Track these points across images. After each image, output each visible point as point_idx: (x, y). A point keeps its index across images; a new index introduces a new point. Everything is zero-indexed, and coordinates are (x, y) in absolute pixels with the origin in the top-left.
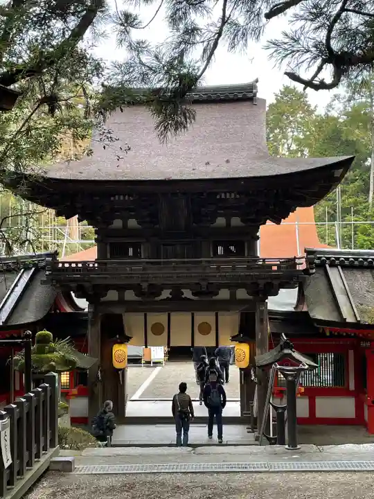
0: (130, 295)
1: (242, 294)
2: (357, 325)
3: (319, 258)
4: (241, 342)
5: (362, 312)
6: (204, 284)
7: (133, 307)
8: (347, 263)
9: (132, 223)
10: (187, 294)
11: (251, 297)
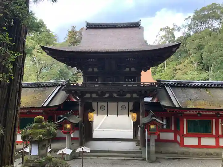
0: (94, 95)
1: (135, 95)
2: (180, 108)
3: (162, 83)
4: (133, 113)
5: (181, 103)
6: (121, 92)
7: (95, 100)
8: (172, 85)
9: (96, 70)
10: (115, 95)
11: (138, 97)
